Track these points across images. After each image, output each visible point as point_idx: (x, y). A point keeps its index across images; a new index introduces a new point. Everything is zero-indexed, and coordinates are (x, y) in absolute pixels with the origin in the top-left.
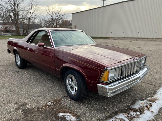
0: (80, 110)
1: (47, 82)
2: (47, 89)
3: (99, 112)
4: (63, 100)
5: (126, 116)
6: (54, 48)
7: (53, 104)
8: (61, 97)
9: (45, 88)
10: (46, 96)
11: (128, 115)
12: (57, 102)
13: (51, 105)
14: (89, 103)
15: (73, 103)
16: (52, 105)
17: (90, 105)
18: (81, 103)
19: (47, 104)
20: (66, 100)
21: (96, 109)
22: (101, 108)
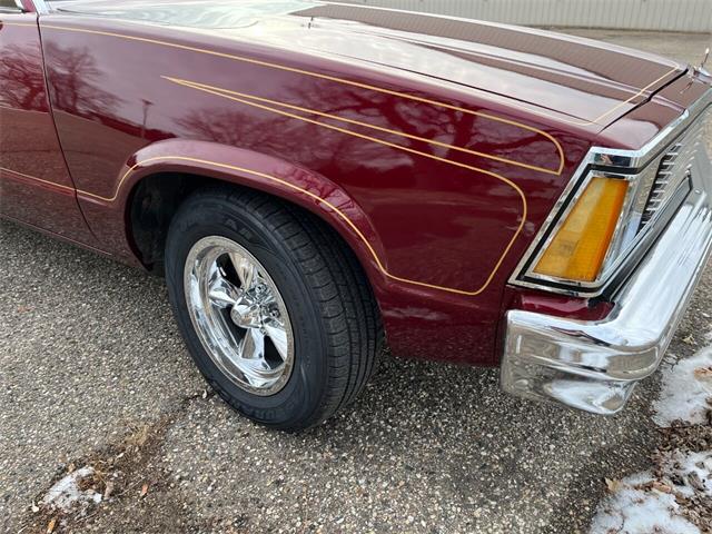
0: (332, 508)
1: (36, 299)
2: (39, 353)
3: (482, 503)
4: (175, 442)
5: (671, 501)
6: (31, 17)
7: (98, 498)
8: (155, 411)
9: (23, 345)
10: (34, 419)
11: (676, 488)
12: (127, 466)
13: (78, 504)
14: (380, 429)
15: (261, 448)
16: (92, 507)
17: (393, 444)
18: (324, 442)
19: (48, 498)
20: (206, 430)
21: (446, 480)
22: (477, 457)
